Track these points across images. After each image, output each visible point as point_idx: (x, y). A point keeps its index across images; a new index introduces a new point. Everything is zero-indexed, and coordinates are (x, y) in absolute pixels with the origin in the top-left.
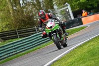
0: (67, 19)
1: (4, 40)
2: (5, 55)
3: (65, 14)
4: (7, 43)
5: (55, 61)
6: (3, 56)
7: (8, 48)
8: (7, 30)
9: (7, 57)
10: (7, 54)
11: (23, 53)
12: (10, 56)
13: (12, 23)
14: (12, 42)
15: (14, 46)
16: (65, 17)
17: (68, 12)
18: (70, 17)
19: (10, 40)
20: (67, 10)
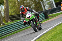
0: (52, 7)
1: (12, 20)
2: (13, 30)
3: (50, 4)
4: (14, 22)
5: (44, 34)
6: (12, 30)
7: (14, 26)
8: (14, 14)
9: (14, 31)
10: (14, 29)
11: (24, 28)
12: (16, 30)
13: (17, 10)
14: (17, 22)
15: (18, 24)
16: (50, 6)
17: (52, 3)
18: (54, 6)
19: (16, 21)
20: (52, 2)
